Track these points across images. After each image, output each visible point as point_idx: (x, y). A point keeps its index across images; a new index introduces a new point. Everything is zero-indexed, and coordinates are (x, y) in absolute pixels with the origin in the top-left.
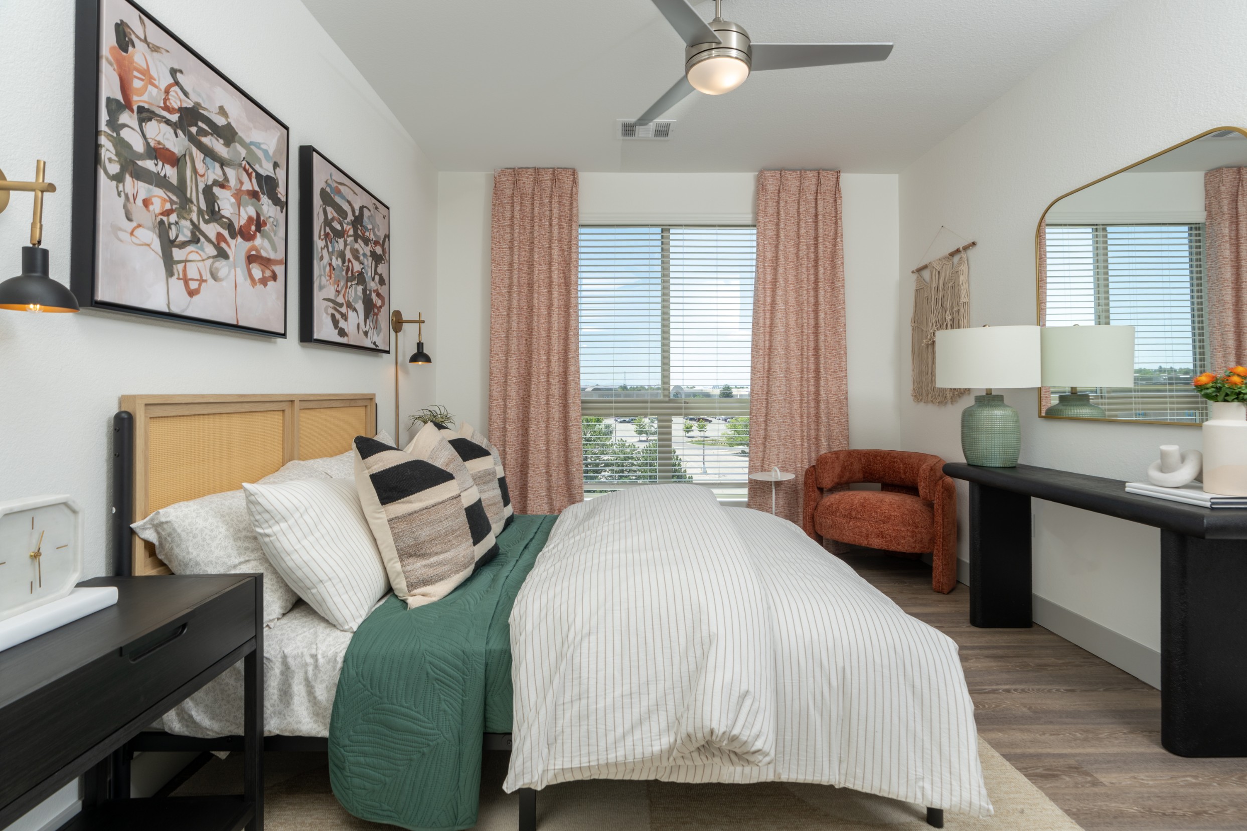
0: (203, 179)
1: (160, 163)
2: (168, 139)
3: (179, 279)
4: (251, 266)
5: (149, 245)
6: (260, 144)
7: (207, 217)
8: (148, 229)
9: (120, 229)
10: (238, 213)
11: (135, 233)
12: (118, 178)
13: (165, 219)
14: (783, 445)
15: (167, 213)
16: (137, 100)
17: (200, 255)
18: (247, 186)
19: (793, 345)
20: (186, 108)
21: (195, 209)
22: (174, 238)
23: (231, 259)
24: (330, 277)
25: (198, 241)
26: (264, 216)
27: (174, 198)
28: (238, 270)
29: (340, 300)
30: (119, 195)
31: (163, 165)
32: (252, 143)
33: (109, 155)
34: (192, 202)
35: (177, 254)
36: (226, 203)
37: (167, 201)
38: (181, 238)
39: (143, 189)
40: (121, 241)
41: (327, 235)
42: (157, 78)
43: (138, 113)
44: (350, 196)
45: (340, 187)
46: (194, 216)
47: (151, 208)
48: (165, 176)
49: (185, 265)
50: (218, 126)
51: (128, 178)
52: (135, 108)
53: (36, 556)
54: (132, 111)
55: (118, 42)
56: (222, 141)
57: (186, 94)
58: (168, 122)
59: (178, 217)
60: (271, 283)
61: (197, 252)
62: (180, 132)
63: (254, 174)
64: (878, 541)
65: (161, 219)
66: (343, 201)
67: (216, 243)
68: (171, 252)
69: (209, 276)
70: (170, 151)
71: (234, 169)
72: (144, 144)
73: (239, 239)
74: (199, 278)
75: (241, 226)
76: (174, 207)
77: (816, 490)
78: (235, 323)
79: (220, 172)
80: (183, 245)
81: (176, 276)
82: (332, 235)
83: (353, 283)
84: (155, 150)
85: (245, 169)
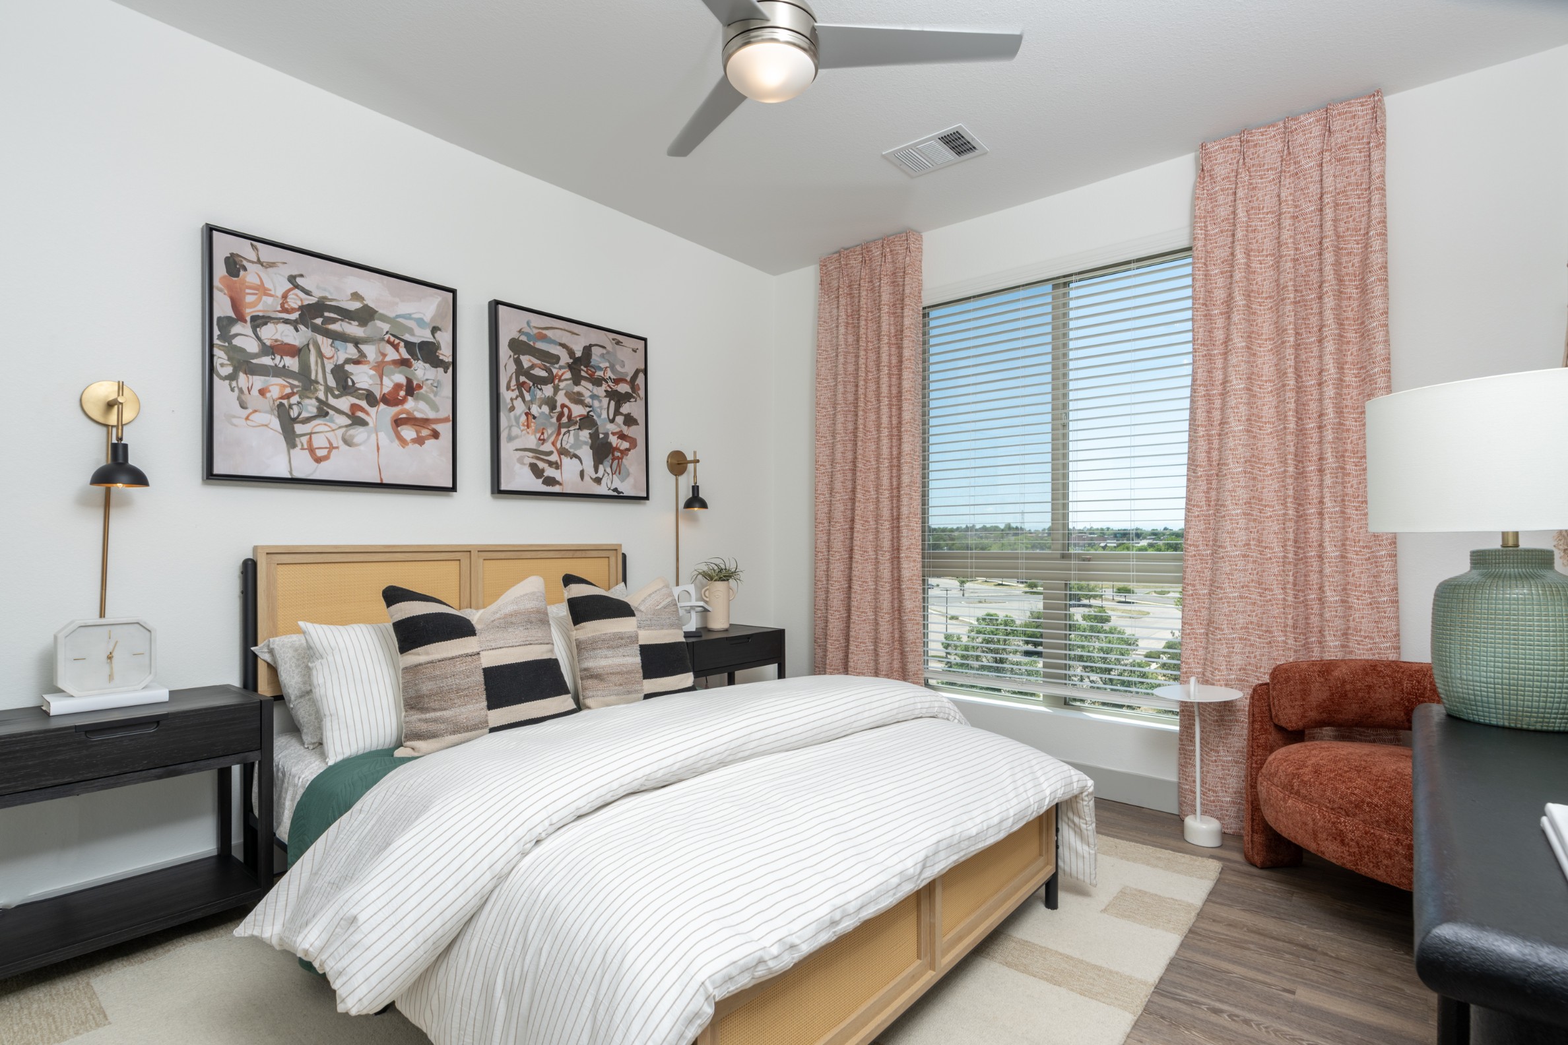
0: (331, 361)
1: (278, 357)
2: (286, 336)
3: (303, 449)
4: (399, 428)
5: (266, 425)
6: (410, 314)
7: (337, 393)
8: (266, 412)
9: (234, 417)
10: (379, 383)
11: (250, 418)
12: (232, 377)
13: (285, 402)
14: (1240, 639)
15: (288, 396)
16: (249, 312)
17: (329, 427)
18: (392, 355)
19: (1269, 454)
20: (309, 305)
21: (322, 388)
22: (296, 416)
23: (371, 424)
24: (528, 426)
25: (327, 414)
26: (417, 379)
27: (296, 383)
28: (382, 435)
29: (547, 447)
30: (232, 390)
31: (282, 358)
32: (398, 316)
33: (220, 361)
34: (317, 383)
35: (299, 428)
36: (363, 377)
37: (287, 387)
38: (304, 415)
39: (258, 382)
40: (235, 426)
41: (520, 385)
42: (273, 289)
43: (251, 322)
44: (566, 338)
45: (545, 332)
46: (321, 395)
47: (268, 395)
48: (284, 366)
49: (310, 438)
50: (350, 311)
51: (242, 376)
52: (248, 319)
53: (110, 657)
54: (245, 321)
55: (227, 272)
56: (356, 323)
57: (308, 293)
58: (286, 321)
59: (300, 397)
60: (430, 443)
61: (325, 424)
62: (301, 327)
63: (402, 344)
64: (1335, 848)
65: (281, 403)
66: (552, 346)
67: (350, 413)
68: (293, 428)
69: (341, 443)
70: (289, 344)
71: (373, 344)
72: (259, 345)
73: (382, 406)
74: (328, 446)
75: (384, 394)
76: (295, 390)
77: (1272, 729)
78: (379, 481)
79: (354, 351)
80: (308, 420)
81: (300, 446)
82: (531, 384)
83: (571, 429)
84: (272, 347)
85: (388, 342)
